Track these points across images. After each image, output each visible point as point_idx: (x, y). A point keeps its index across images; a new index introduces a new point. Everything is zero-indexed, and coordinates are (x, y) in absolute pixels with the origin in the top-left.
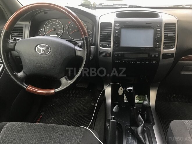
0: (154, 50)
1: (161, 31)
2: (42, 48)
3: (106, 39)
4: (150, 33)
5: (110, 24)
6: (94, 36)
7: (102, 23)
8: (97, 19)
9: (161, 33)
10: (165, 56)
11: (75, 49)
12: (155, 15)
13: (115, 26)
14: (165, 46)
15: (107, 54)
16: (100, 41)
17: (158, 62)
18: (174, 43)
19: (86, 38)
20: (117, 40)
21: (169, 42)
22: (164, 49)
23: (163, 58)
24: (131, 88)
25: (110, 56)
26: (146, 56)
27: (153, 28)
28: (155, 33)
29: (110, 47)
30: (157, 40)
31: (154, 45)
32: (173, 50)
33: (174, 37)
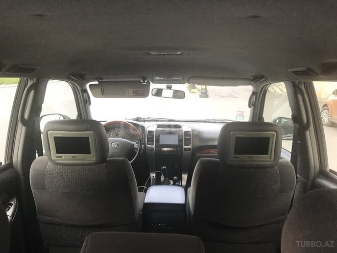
0: (180, 146)
1: (182, 135)
3: (150, 140)
4: (177, 136)
5: (153, 131)
6: (143, 138)
7: (148, 131)
8: (146, 129)
9: (182, 137)
10: (185, 150)
11: (134, 145)
12: (179, 127)
13: (156, 132)
14: (185, 144)
15: (152, 149)
16: (148, 141)
17: (182, 153)
18: (190, 142)
19: (140, 138)
20: (158, 140)
21: (188, 142)
24: (165, 167)
25: (153, 151)
27: (178, 134)
28: (179, 137)
29: (153, 145)
30: (180, 141)
31: (179, 143)
32: (190, 146)
33: (190, 139)
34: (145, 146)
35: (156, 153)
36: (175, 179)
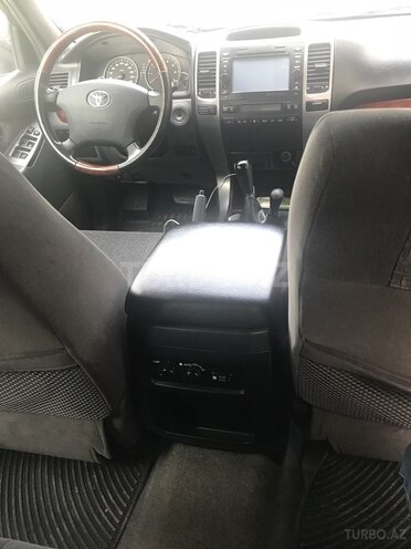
0: (294, 95)
1: (302, 59)
2: (97, 97)
3: (206, 82)
4: (284, 64)
5: (214, 53)
7: (200, 54)
8: (193, 48)
9: (302, 65)
10: (310, 106)
11: (148, 96)
13: (222, 56)
14: (311, 87)
15: (211, 111)
16: (199, 87)
17: (300, 119)
18: (328, 80)
19: (164, 74)
20: (227, 82)
21: (318, 79)
22: (308, 92)
23: (307, 110)
24: (245, 162)
25: (215, 114)
26: (278, 108)
27: (288, 55)
28: (292, 65)
29: (214, 97)
30: (295, 77)
31: (291, 86)
32: (326, 96)
33: (326, 70)
34: (194, 102)
35: (222, 121)
36: (277, 196)
